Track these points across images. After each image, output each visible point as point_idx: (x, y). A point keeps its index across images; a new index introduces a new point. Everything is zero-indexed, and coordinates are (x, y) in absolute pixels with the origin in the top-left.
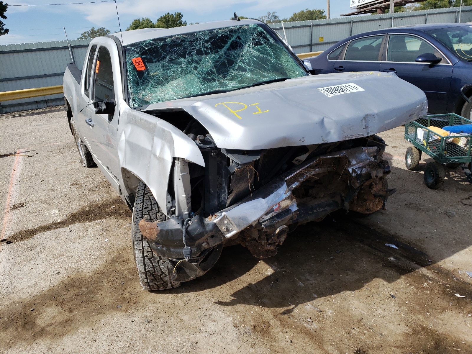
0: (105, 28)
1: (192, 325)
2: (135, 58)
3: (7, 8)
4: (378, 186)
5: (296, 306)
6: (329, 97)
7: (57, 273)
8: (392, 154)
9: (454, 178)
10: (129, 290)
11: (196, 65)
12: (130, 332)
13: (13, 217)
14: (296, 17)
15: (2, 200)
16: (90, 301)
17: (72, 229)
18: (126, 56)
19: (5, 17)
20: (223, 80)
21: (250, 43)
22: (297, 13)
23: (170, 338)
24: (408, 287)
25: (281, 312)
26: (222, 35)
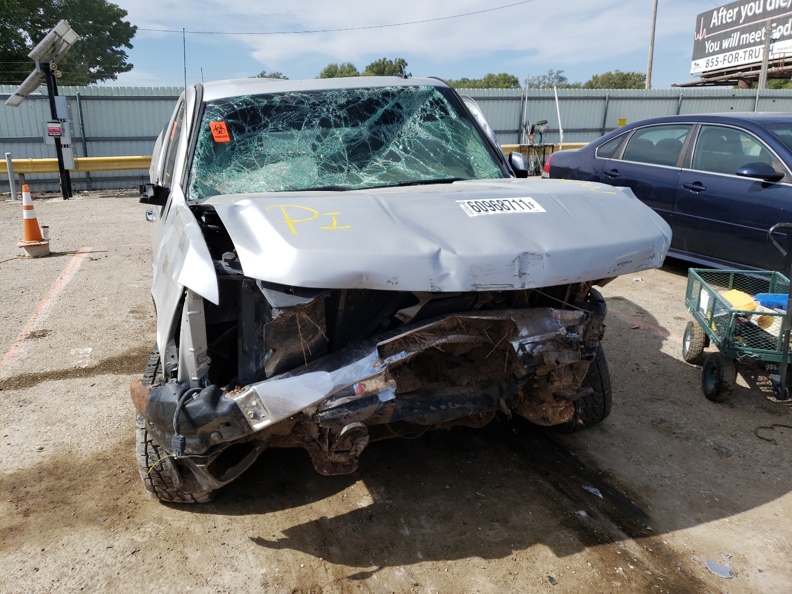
0: (281, 74)
1: (198, 570)
2: (215, 122)
3: (135, 32)
4: (564, 379)
5: (381, 568)
6: (471, 216)
7: (38, 448)
8: (669, 330)
9: (761, 388)
10: (131, 493)
11: (317, 143)
12: (96, 566)
13: (22, 351)
14: (596, 82)
15: (21, 322)
16: (64, 502)
17: (97, 382)
18: (202, 118)
19: (130, 46)
20: (356, 171)
21: (416, 116)
22: (599, 75)
23: (152, 586)
24: (587, 569)
25: (350, 574)
26: (368, 99)
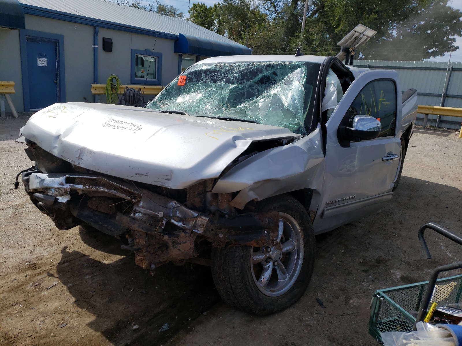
2: (182, 76)
26: (256, 68)
